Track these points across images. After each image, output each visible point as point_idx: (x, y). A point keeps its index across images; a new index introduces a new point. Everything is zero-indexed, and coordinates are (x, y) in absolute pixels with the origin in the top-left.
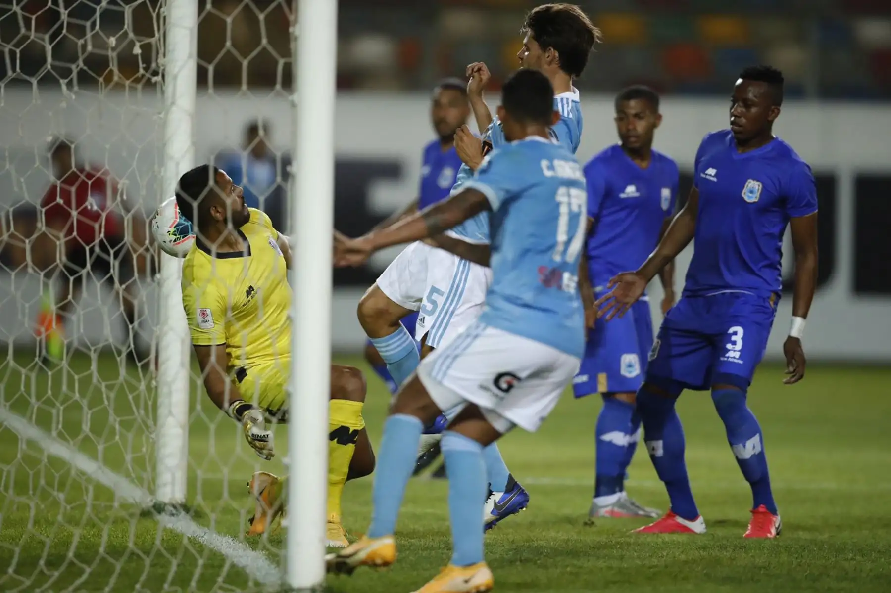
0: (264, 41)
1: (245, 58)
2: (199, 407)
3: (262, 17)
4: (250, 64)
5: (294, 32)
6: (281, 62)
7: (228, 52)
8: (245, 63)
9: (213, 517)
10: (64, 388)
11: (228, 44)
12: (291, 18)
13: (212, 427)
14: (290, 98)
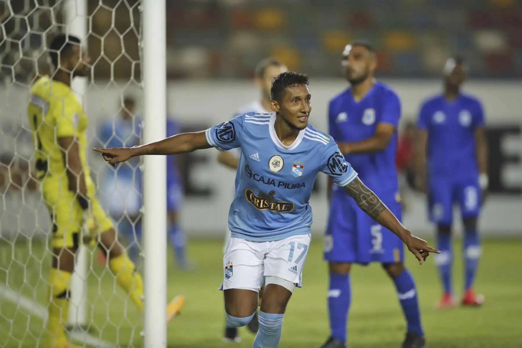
0: (123, 51)
1: (112, 61)
2: (91, 268)
3: (121, 37)
4: (115, 65)
5: (141, 45)
6: (134, 63)
7: (102, 58)
8: (112, 65)
9: (101, 331)
10: (13, 258)
11: (102, 53)
12: (139, 37)
13: (100, 279)
14: (140, 84)
